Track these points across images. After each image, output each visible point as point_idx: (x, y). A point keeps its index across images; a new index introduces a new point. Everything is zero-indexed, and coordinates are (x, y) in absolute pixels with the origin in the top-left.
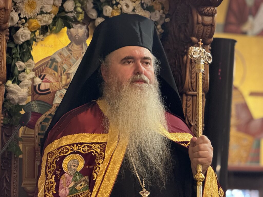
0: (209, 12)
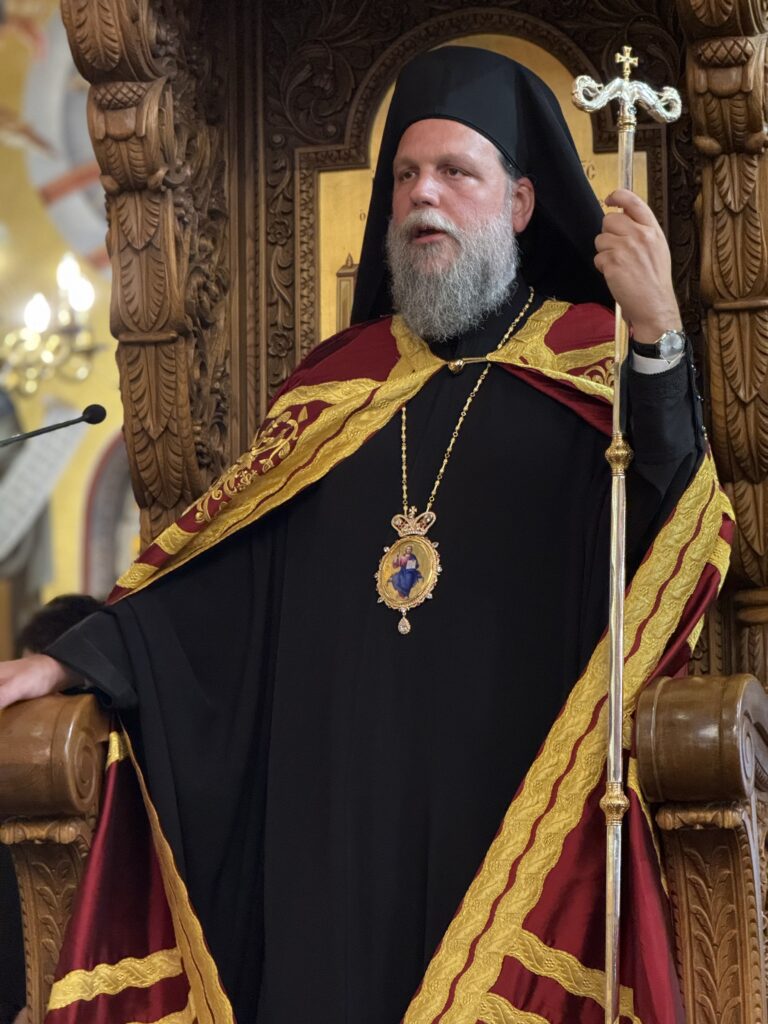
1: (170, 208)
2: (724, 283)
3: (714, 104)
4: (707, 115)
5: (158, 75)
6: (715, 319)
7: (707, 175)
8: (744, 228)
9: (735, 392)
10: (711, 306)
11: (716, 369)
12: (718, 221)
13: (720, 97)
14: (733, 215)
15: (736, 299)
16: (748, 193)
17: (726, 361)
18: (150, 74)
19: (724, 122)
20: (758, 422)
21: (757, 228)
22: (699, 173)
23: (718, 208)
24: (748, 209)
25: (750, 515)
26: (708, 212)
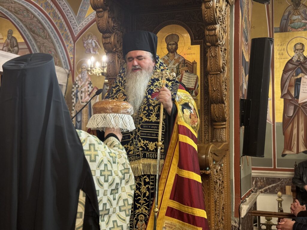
1: (116, 55)
2: (211, 69)
3: (210, 37)
4: (209, 39)
5: (114, 32)
6: (210, 76)
7: (209, 50)
9: (213, 88)
10: (209, 73)
11: (210, 84)
12: (210, 58)
13: (211, 36)
14: (213, 57)
16: (216, 53)
17: (212, 83)
18: (112, 32)
19: (211, 41)
20: (217, 94)
21: (217, 60)
22: (207, 49)
23: (210, 56)
24: (216, 56)
25: (216, 110)
26: (209, 56)
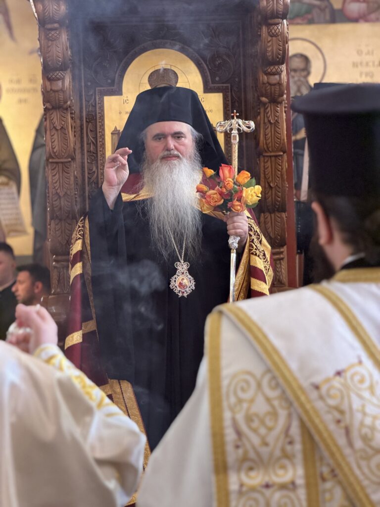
0: (273, 71)
1: (69, 114)
2: (267, 147)
3: (269, 87)
4: (266, 90)
5: (68, 68)
6: (263, 159)
8: (275, 128)
9: (269, 183)
10: (262, 154)
11: (263, 175)
12: (266, 125)
13: (271, 85)
14: (271, 124)
15: (271, 152)
17: (266, 173)
18: (66, 68)
19: (271, 93)
21: (279, 128)
22: (259, 109)
23: (266, 120)
24: (277, 123)
25: (270, 224)
